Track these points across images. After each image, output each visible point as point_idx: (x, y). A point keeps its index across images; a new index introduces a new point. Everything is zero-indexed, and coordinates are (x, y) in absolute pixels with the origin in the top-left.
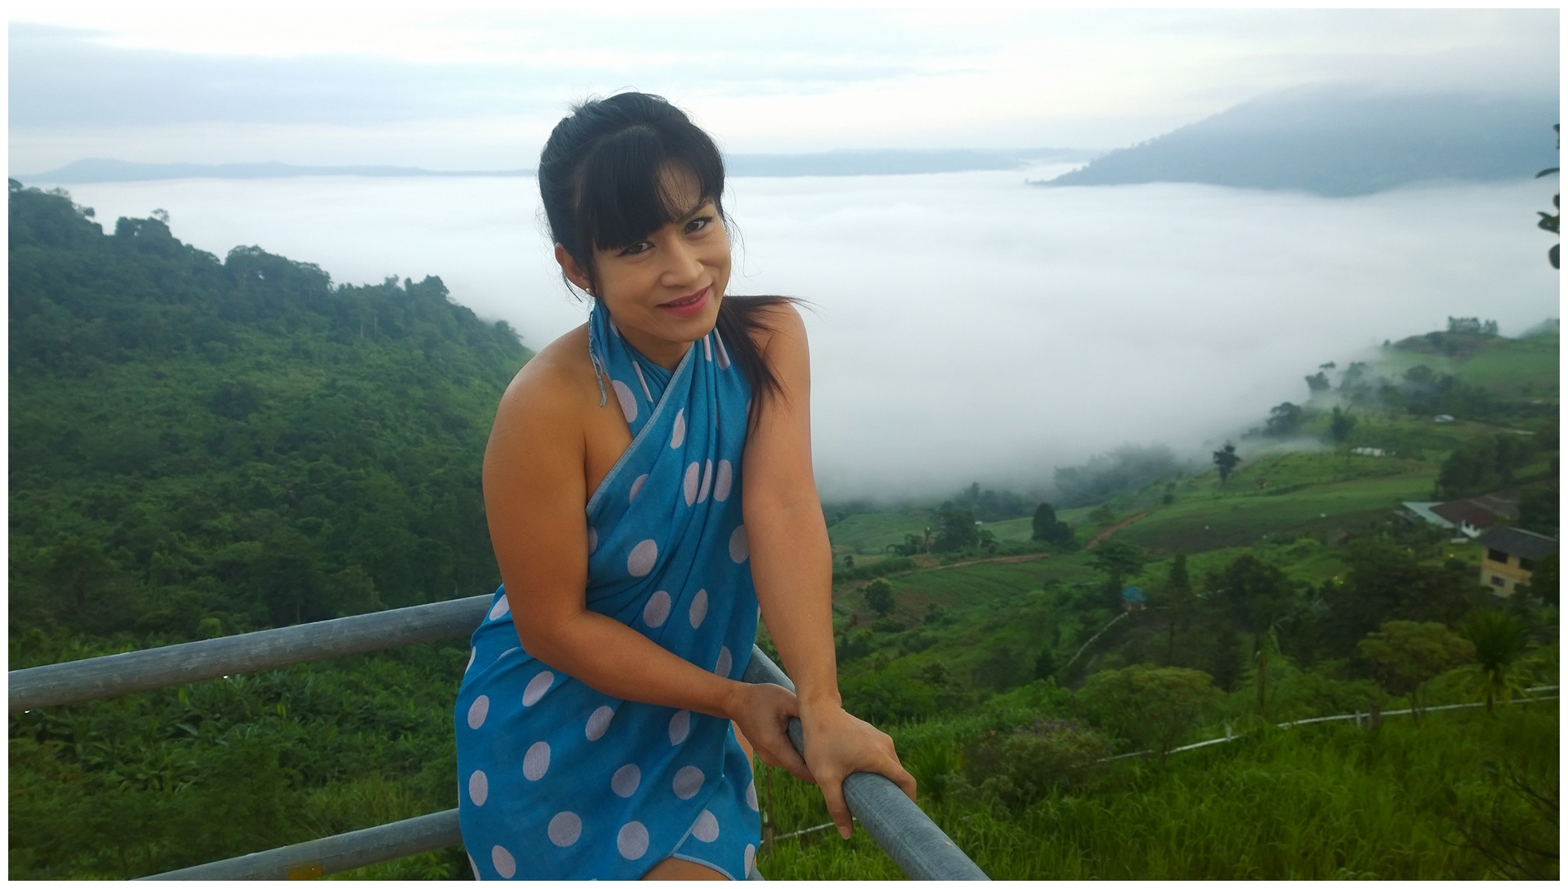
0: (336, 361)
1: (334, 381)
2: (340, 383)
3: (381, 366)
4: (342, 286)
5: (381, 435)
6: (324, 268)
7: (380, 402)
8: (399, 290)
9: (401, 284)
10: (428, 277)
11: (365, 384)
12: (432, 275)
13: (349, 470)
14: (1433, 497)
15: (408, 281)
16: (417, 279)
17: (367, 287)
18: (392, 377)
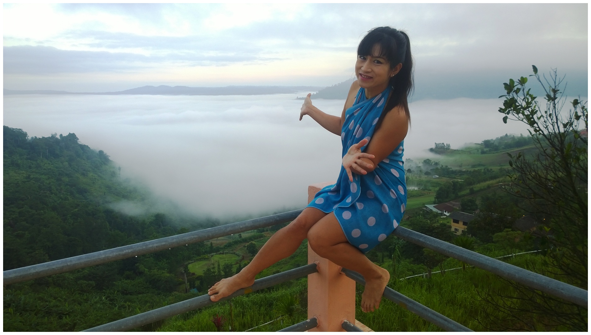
0: (30, 167)
1: (29, 175)
2: (32, 176)
3: (50, 169)
4: (32, 138)
5: (50, 197)
6: (24, 130)
7: (49, 183)
8: (57, 139)
9: (58, 137)
10: (70, 133)
11: (43, 176)
12: (72, 133)
13: (36, 211)
14: (434, 203)
15: (61, 135)
16: (65, 134)
17: (43, 138)
18: (54, 174)
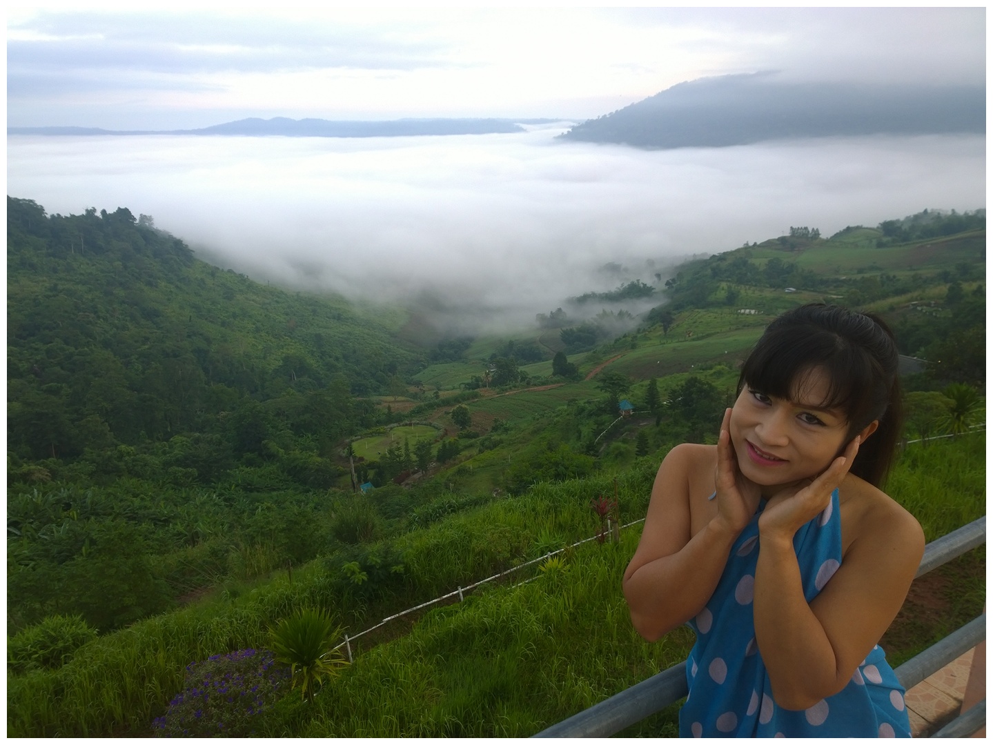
0: (55, 271)
1: (56, 285)
2: (60, 287)
4: (53, 216)
7: (93, 300)
8: (97, 217)
9: (98, 214)
10: (119, 208)
11: (80, 287)
12: (122, 207)
15: (104, 212)
